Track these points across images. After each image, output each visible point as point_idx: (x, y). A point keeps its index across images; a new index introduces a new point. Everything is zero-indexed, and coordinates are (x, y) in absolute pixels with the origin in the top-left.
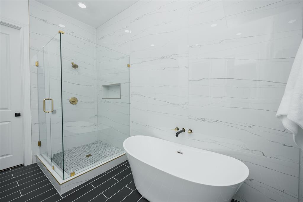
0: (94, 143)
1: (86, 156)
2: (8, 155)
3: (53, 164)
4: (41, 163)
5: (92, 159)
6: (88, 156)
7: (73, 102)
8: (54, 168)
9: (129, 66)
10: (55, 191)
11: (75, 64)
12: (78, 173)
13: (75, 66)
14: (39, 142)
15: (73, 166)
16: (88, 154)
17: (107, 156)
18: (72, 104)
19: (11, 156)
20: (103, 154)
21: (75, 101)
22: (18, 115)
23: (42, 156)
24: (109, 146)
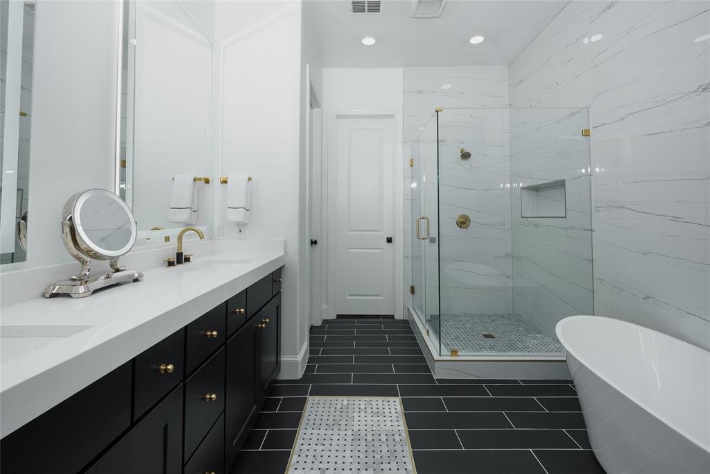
0: (503, 316)
1: (484, 335)
2: (379, 296)
3: (427, 327)
4: (414, 321)
5: (495, 344)
6: (486, 336)
7: (462, 223)
8: (428, 331)
9: (586, 133)
10: (427, 369)
11: (466, 151)
12: (464, 355)
13: (466, 156)
14: (412, 287)
15: (457, 343)
16: (487, 333)
17: (527, 349)
18: (461, 227)
19: (381, 298)
20: (519, 343)
21: (465, 223)
22: (389, 240)
23: (415, 310)
24: (539, 333)
